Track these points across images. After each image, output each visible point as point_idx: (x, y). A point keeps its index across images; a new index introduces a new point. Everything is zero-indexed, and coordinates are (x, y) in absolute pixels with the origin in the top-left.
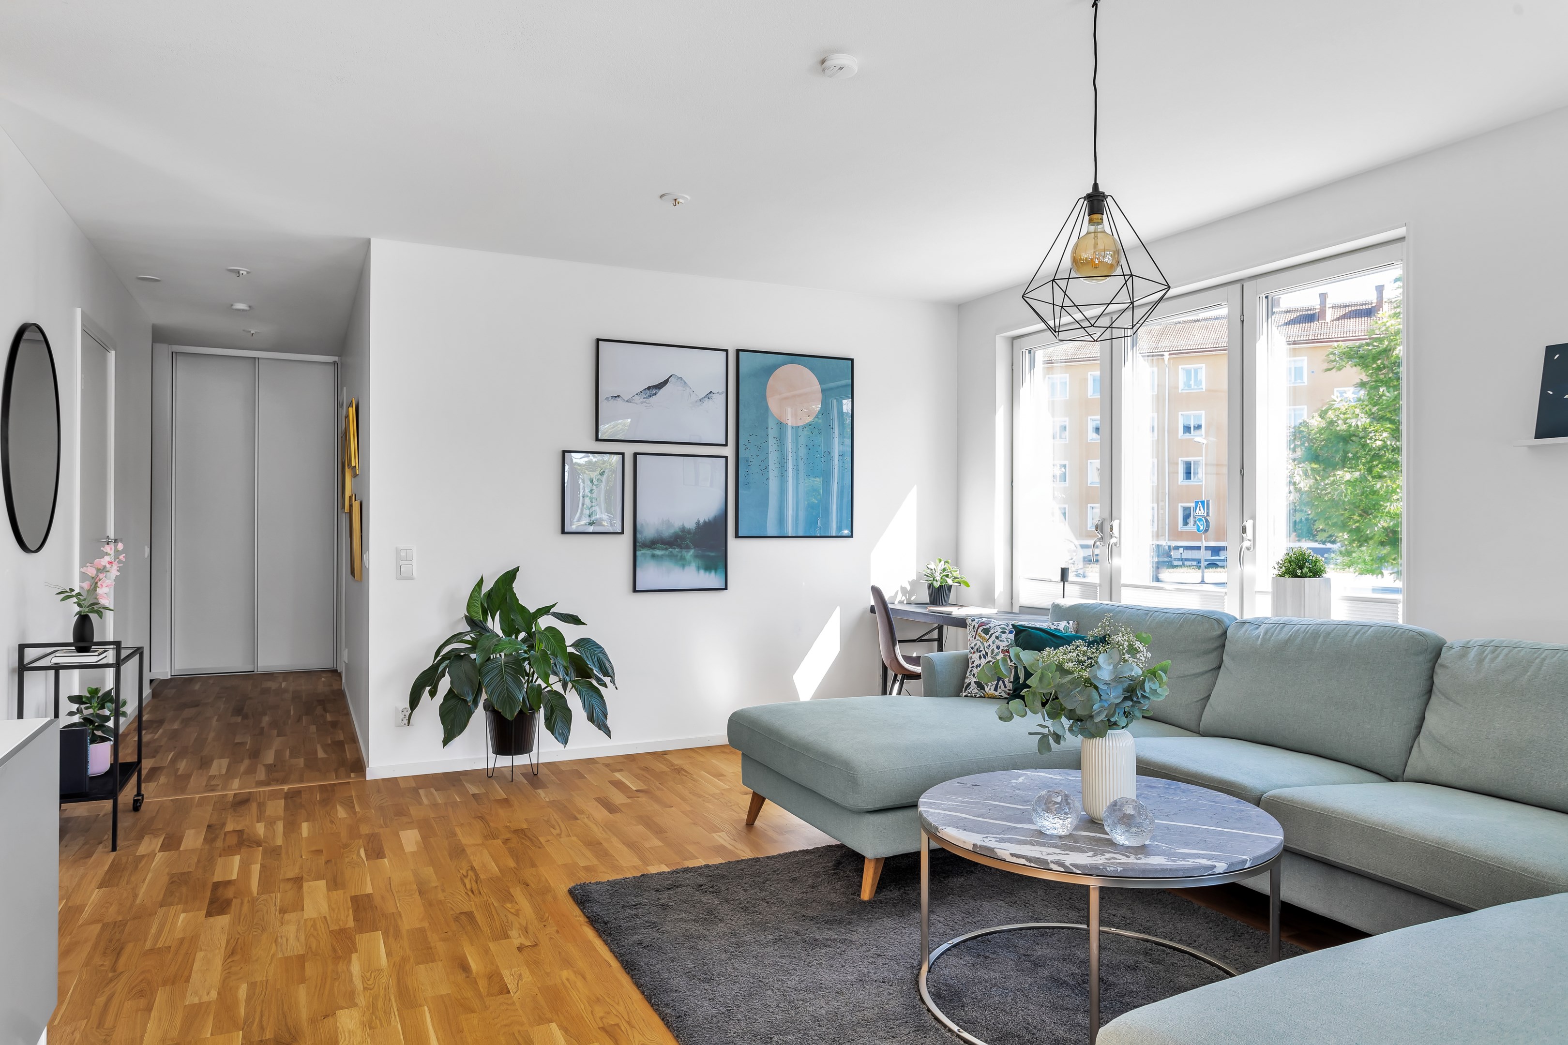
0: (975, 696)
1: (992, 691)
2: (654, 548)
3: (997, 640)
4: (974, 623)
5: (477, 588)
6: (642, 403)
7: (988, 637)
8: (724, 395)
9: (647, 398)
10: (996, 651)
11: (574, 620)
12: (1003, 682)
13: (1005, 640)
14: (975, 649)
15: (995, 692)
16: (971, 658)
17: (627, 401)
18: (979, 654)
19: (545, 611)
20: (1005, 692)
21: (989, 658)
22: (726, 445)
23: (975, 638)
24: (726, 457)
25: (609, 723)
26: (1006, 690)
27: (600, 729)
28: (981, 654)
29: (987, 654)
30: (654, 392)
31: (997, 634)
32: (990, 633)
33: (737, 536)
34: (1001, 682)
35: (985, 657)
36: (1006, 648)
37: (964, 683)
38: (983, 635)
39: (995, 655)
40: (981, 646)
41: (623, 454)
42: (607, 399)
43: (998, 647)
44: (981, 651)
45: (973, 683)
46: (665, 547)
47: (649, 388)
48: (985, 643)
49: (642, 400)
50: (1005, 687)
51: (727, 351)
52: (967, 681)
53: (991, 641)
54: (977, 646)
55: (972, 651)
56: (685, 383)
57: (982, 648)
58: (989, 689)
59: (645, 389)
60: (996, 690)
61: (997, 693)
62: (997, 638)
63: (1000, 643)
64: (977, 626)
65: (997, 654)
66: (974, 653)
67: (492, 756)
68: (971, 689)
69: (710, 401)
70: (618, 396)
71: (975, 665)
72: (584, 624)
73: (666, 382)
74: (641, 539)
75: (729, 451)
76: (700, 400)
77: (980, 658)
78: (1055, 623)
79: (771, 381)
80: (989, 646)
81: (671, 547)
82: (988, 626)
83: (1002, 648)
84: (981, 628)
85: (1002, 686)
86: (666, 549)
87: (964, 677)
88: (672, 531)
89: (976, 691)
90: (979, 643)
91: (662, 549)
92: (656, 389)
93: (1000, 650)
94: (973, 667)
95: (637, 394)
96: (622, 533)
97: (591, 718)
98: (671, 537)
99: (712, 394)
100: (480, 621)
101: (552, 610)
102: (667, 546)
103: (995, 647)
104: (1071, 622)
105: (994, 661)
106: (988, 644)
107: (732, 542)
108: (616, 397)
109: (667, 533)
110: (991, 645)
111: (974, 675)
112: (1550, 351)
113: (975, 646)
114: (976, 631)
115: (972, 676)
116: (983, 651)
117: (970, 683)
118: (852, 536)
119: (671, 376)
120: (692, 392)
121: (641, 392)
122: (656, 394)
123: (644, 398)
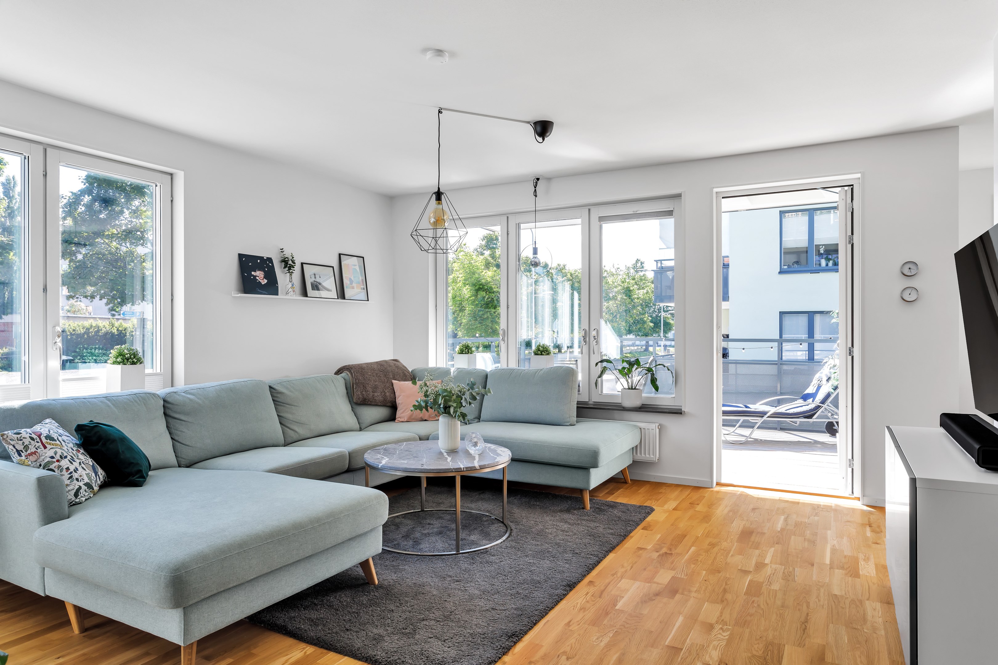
35: (74, 461)
38: (51, 442)
63: (70, 445)
64: (35, 437)
68: (82, 493)
83: (74, 449)
84: (43, 438)
103: (71, 450)
105: (82, 461)
111: (77, 479)
112: (241, 256)
113: (56, 455)
114: (39, 441)
115: (75, 481)
116: (68, 455)
117: (80, 488)
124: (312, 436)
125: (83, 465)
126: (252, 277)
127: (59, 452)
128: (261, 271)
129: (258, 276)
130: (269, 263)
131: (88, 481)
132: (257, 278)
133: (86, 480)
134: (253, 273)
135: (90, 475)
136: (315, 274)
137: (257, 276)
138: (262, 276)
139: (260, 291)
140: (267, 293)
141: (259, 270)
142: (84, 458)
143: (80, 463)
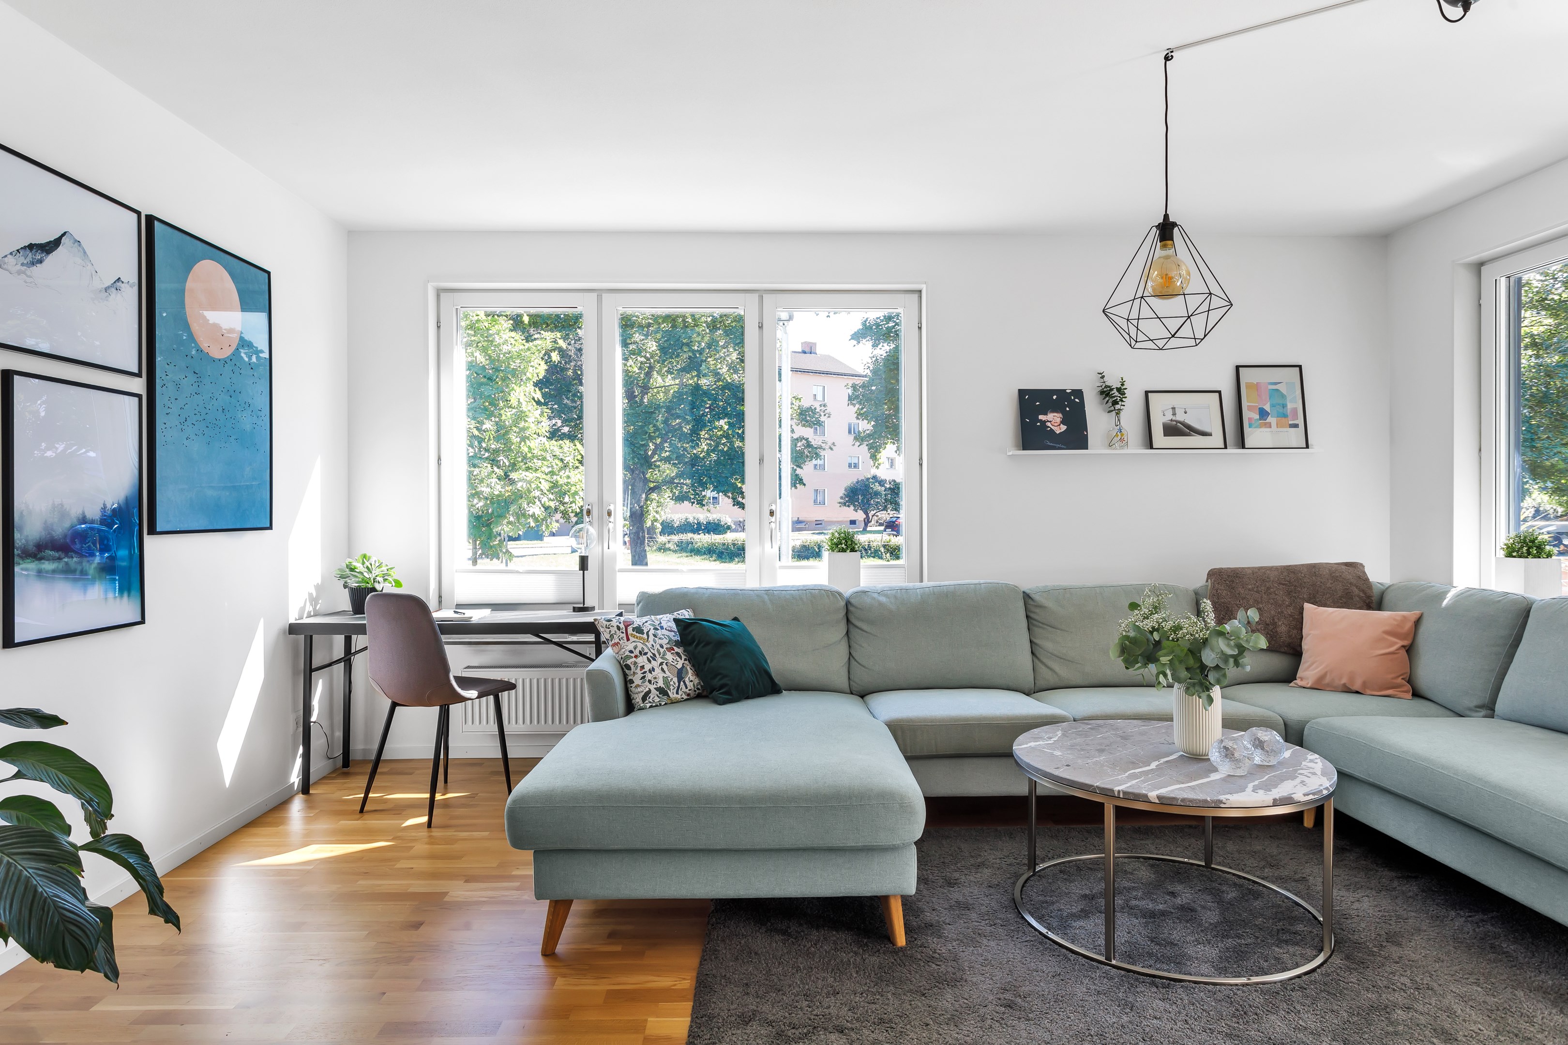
0: (660, 704)
1: (675, 695)
2: (41, 559)
3: (656, 639)
4: (614, 624)
6: (19, 273)
7: (645, 636)
9: (27, 265)
10: (661, 650)
12: (684, 682)
14: (637, 653)
15: (677, 696)
18: (645, 657)
20: (685, 693)
21: (660, 660)
22: (139, 376)
23: (628, 639)
24: (139, 398)
26: (687, 690)
28: (648, 656)
29: (654, 655)
30: (38, 257)
33: (153, 530)
34: (682, 683)
35: (655, 660)
36: (669, 646)
38: (638, 634)
39: (664, 655)
40: (644, 647)
44: (646, 654)
45: (653, 691)
46: (57, 555)
47: (31, 247)
48: (647, 644)
49: (19, 267)
50: (687, 688)
51: (138, 213)
53: (650, 641)
54: (639, 648)
56: (85, 252)
57: (646, 650)
58: (673, 695)
59: (25, 247)
60: (677, 693)
61: (679, 696)
62: (655, 636)
63: (660, 642)
66: (636, 657)
68: (651, 698)
69: (119, 293)
73: (56, 243)
74: (21, 540)
76: (104, 290)
79: (190, 284)
81: (67, 556)
83: (665, 647)
85: (684, 687)
86: (60, 559)
88: (67, 524)
89: (657, 699)
91: (55, 559)
92: (42, 251)
93: (665, 649)
94: (645, 672)
95: (11, 254)
98: (65, 536)
99: (120, 283)
102: (60, 553)
103: (658, 646)
105: (666, 662)
106: (650, 644)
107: (148, 541)
109: (60, 529)
111: (650, 681)
112: (1022, 393)
113: (635, 649)
114: (624, 632)
115: (647, 683)
116: (649, 652)
117: (649, 691)
118: (270, 528)
119: (65, 233)
120: (94, 273)
121: (18, 251)
122: (41, 261)
123: (22, 264)
124: (1086, 683)
125: (664, 666)
126: (1038, 424)
127: (640, 646)
128: (1057, 412)
129: (1050, 422)
130: (1075, 398)
131: (662, 686)
132: (1049, 424)
133: (661, 684)
134: (1041, 417)
135: (669, 679)
136: (1174, 408)
137: (1048, 421)
138: (1059, 420)
139: (1051, 444)
140: (1065, 447)
141: (1053, 412)
142: (675, 659)
143: (661, 664)
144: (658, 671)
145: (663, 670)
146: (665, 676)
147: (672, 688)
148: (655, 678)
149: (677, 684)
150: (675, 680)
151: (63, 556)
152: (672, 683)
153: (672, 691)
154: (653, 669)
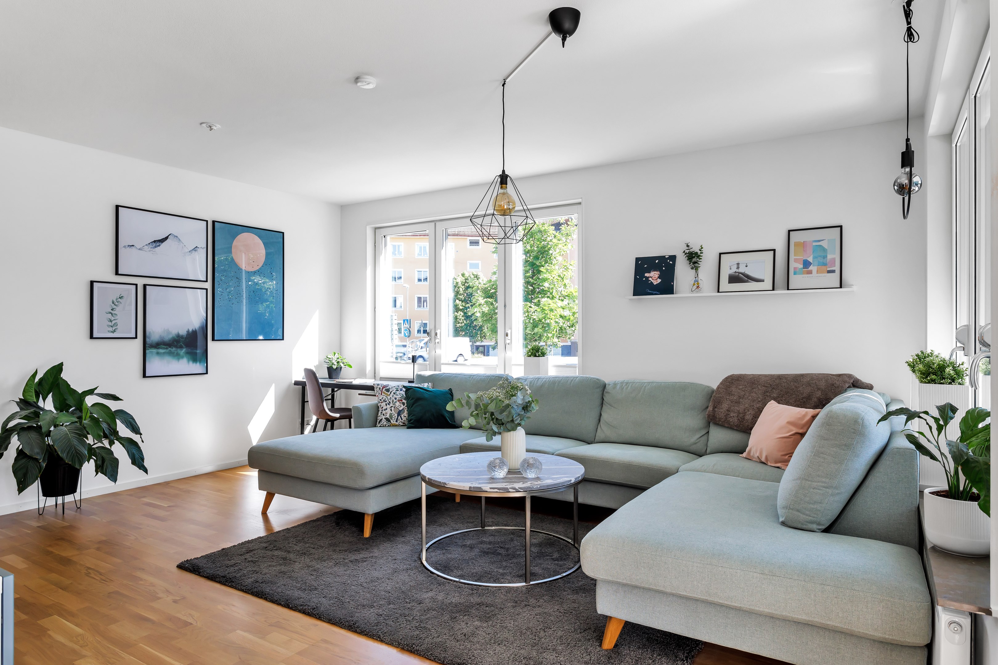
0: (386, 426)
1: (395, 422)
2: (158, 348)
3: (394, 395)
4: (379, 387)
5: (32, 378)
6: (150, 251)
7: (389, 393)
8: (205, 249)
9: (153, 248)
10: (395, 401)
11: (115, 398)
12: (401, 417)
13: (399, 394)
14: (382, 400)
15: (396, 423)
16: (381, 405)
17: (139, 249)
18: (385, 403)
19: (91, 392)
20: (401, 422)
21: (391, 405)
22: (207, 281)
23: (381, 394)
24: (207, 289)
25: (146, 464)
26: (402, 421)
27: (140, 469)
28: (387, 403)
29: (390, 402)
30: (158, 244)
31: (394, 391)
32: (390, 391)
33: (213, 339)
34: (399, 417)
35: (389, 405)
36: (400, 399)
37: (377, 420)
38: (386, 392)
40: (386, 399)
41: (136, 285)
42: (125, 247)
43: (396, 399)
44: (386, 401)
45: (383, 419)
46: (166, 347)
47: (155, 241)
48: (388, 397)
49: (150, 249)
50: (402, 420)
51: (207, 221)
52: (379, 418)
53: (391, 396)
54: (384, 399)
55: (381, 402)
56: (179, 240)
57: (387, 400)
58: (393, 422)
59: (152, 242)
60: (397, 421)
61: (397, 423)
62: (394, 393)
63: (396, 396)
64: (381, 388)
65: (396, 402)
66: (382, 402)
67: (42, 498)
68: (382, 422)
69: (196, 252)
70: (133, 246)
71: (383, 409)
72: (121, 400)
73: (166, 238)
74: (149, 342)
75: (208, 285)
76: (190, 252)
77: (386, 405)
78: (422, 384)
79: (235, 243)
80: (391, 398)
81: (170, 347)
82: (388, 388)
83: (397, 399)
84: (384, 389)
85: (400, 419)
86: (167, 348)
87: (377, 416)
88: (170, 337)
89: (385, 423)
90: (384, 397)
91: (164, 348)
92: (160, 242)
93: (397, 400)
94: (383, 410)
95: (146, 245)
96: (136, 338)
97: (134, 463)
98: (170, 341)
99: (197, 248)
100: (34, 402)
101: (96, 392)
103: (394, 399)
104: (430, 383)
105: (395, 406)
106: (390, 397)
107: (210, 343)
108: (131, 246)
109: (167, 338)
110: (392, 397)
111: (384, 414)
112: (637, 259)
115: (382, 415)
118: (283, 339)
119: (170, 234)
120: (184, 246)
121: (149, 244)
122: (159, 246)
123: (151, 248)
125: (393, 408)
126: (644, 279)
128: (657, 271)
129: (651, 277)
130: (670, 261)
132: (650, 279)
133: (388, 416)
134: (647, 275)
135: (393, 414)
136: (738, 264)
137: (650, 277)
138: (657, 276)
139: (650, 292)
140: (659, 293)
141: (654, 271)
142: (400, 405)
143: (392, 407)
144: (389, 410)
145: (391, 410)
146: (391, 412)
147: (393, 419)
148: (386, 413)
149: (396, 417)
150: (396, 415)
151: (168, 347)
152: (394, 416)
153: (393, 420)
154: (387, 409)
